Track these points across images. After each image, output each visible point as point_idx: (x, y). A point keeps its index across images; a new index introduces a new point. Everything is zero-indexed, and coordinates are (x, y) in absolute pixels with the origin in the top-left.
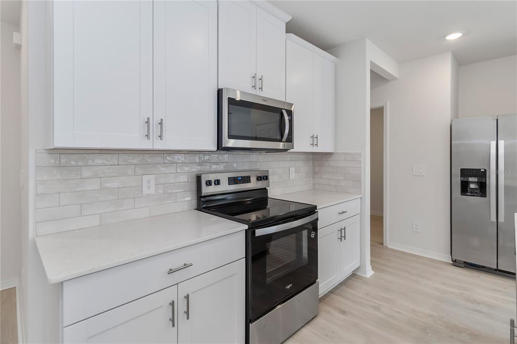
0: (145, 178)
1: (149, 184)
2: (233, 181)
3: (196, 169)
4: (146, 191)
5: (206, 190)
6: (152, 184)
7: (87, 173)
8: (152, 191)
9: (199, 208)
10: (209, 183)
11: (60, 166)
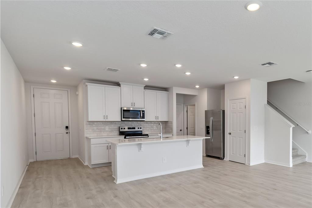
0: (106, 127)
1: (107, 128)
2: (129, 128)
3: (119, 125)
4: (106, 130)
5: (121, 130)
6: (108, 128)
7: (94, 125)
8: (108, 130)
9: (120, 135)
10: (122, 129)
11: (89, 124)
